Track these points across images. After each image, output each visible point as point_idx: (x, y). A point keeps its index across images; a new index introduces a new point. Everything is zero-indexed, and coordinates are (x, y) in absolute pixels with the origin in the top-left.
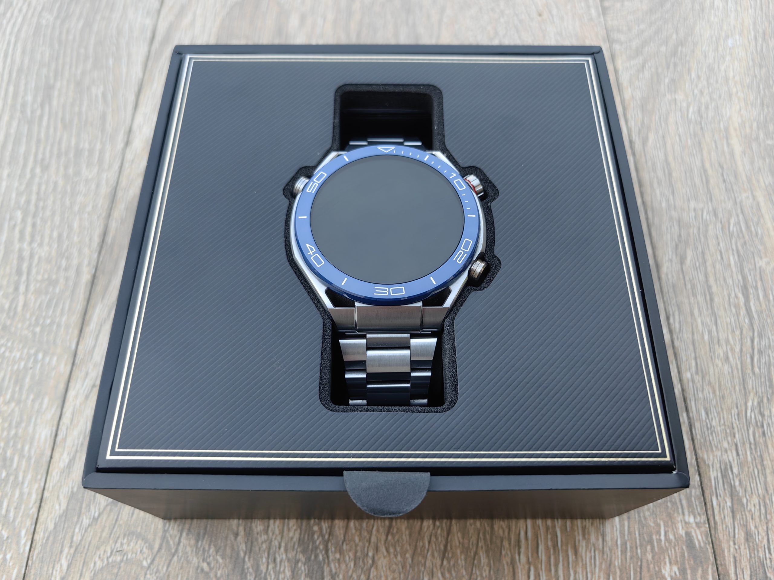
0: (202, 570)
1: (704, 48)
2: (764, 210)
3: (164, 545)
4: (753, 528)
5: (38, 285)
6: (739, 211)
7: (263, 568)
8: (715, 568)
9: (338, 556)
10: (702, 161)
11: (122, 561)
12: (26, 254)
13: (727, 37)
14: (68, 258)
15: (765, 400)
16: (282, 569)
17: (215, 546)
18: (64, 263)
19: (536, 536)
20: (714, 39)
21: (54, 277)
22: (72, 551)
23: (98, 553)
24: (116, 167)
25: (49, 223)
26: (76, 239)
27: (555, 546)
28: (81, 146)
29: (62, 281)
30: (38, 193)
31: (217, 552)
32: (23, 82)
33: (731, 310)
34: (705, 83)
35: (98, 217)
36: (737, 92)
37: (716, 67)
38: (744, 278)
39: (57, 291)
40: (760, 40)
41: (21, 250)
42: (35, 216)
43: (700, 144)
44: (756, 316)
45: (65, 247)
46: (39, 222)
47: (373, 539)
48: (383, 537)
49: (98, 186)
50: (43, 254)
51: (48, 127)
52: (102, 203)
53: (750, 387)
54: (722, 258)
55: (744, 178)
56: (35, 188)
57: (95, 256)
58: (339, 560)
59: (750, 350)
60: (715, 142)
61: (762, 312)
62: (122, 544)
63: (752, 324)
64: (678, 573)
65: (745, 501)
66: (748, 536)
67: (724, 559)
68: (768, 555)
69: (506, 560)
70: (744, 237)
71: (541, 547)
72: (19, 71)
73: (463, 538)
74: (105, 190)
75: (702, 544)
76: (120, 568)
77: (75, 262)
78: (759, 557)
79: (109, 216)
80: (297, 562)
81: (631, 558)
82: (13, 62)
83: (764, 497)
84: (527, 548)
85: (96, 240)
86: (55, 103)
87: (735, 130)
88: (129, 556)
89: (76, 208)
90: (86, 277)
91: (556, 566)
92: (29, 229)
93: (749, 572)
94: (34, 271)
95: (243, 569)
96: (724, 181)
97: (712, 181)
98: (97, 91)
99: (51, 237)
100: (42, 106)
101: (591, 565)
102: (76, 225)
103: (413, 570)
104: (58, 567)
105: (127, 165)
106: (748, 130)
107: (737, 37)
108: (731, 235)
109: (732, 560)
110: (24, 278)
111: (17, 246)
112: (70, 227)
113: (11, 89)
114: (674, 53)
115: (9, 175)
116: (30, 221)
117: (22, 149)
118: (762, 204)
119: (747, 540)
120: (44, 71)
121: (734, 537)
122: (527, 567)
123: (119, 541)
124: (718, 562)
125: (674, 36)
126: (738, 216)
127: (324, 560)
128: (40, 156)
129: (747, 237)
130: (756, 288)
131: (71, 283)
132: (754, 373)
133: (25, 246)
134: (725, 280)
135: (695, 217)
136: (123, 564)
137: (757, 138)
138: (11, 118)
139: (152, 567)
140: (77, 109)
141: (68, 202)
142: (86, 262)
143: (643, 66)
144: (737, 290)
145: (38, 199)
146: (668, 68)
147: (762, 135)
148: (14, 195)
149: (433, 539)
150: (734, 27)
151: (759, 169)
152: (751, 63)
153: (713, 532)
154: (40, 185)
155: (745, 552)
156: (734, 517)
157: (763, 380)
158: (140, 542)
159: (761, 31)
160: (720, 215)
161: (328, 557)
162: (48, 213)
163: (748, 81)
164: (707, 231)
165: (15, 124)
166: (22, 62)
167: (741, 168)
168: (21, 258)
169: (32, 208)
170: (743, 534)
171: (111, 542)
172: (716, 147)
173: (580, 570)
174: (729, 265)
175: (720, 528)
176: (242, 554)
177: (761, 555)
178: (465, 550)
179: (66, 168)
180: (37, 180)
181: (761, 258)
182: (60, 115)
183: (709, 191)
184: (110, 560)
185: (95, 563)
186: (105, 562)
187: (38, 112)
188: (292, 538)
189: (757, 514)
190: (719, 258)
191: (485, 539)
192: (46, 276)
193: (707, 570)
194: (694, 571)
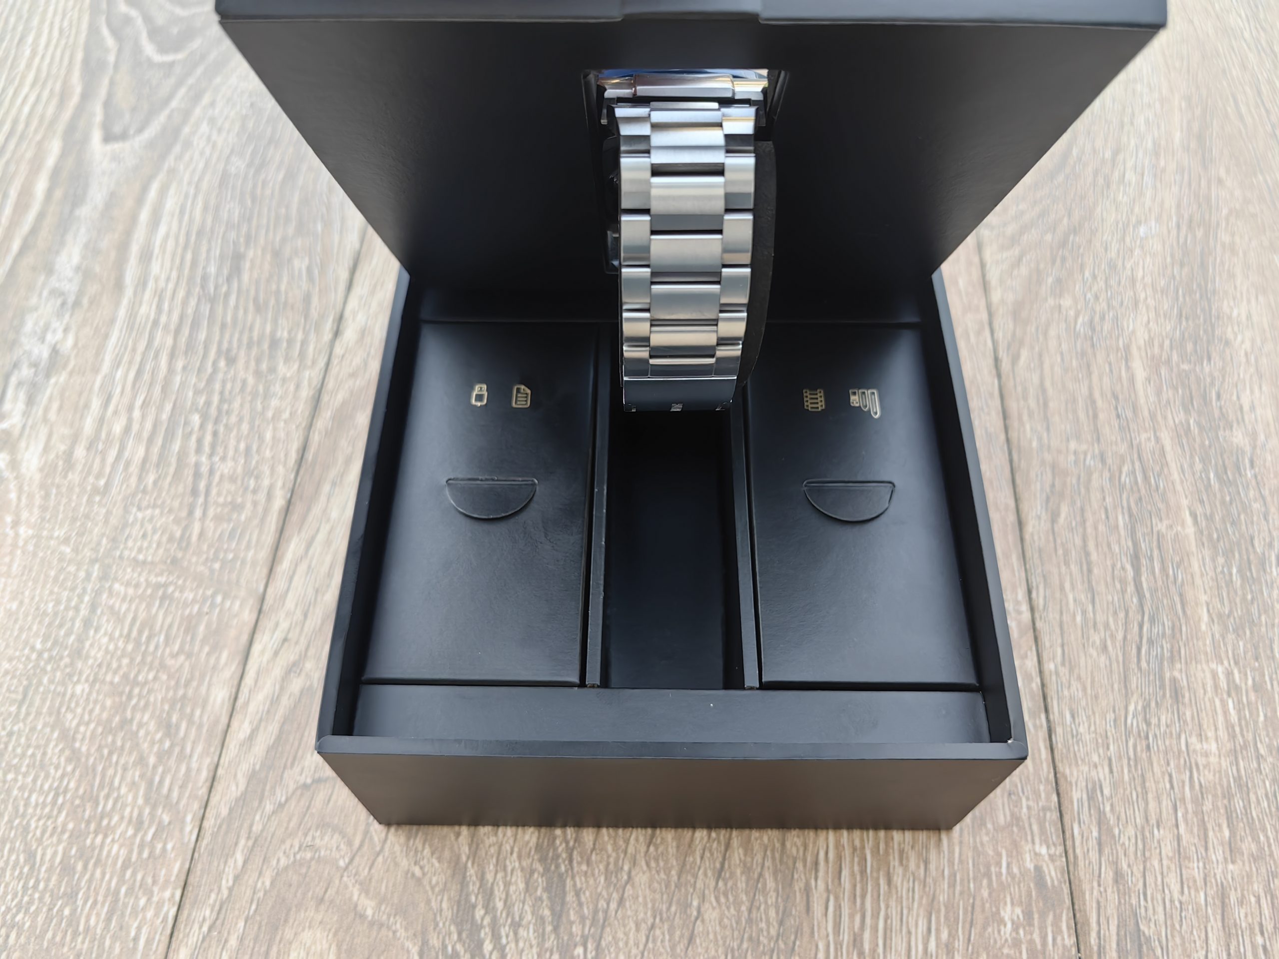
0: (413, 875)
1: (1105, 238)
2: (1169, 456)
3: (367, 841)
4: (1125, 866)
5: (219, 510)
6: (1136, 456)
7: (489, 877)
8: (1071, 914)
9: (584, 867)
10: (1090, 388)
11: (312, 859)
12: (204, 469)
13: (1139, 222)
14: (257, 478)
15: (1153, 704)
16: (513, 880)
17: (431, 846)
18: (252, 483)
19: (839, 858)
20: (1120, 225)
21: (239, 500)
22: (250, 843)
23: (283, 847)
24: (322, 363)
25: (235, 432)
26: (268, 454)
27: (863, 872)
28: (279, 334)
29: (249, 505)
30: (222, 393)
31: (433, 854)
32: (204, 249)
33: (1114, 586)
34: (1102, 284)
35: (297, 427)
36: (1146, 298)
37: (1120, 264)
38: (1136, 544)
39: (243, 518)
40: (1184, 229)
41: (197, 465)
42: (217, 421)
43: (1089, 366)
44: (1148, 595)
45: (254, 462)
46: (221, 429)
47: (631, 849)
48: (643, 849)
49: (298, 387)
50: (226, 471)
51: (236, 307)
52: (303, 408)
53: (1134, 686)
54: (1107, 517)
55: (1146, 413)
56: (217, 386)
57: (292, 476)
58: (586, 873)
59: (1137, 638)
60: (1110, 364)
61: (1156, 590)
62: (314, 838)
63: (1141, 605)
64: (1021, 917)
65: (1116, 831)
66: (1118, 876)
67: (1084, 904)
68: (1142, 902)
69: (798, 886)
70: (1139, 491)
71: (845, 873)
72: (200, 233)
73: (745, 855)
74: (306, 393)
75: (1056, 883)
76: (309, 867)
77: (266, 482)
78: (1131, 905)
79: (310, 426)
80: (532, 872)
81: (961, 893)
82: (191, 221)
83: (1143, 828)
84: (827, 872)
85: (293, 456)
86: (246, 277)
87: (1139, 348)
88: (322, 853)
89: (270, 414)
90: (279, 502)
91: (863, 897)
92: (208, 439)
93: (1116, 922)
94: (214, 491)
95: (464, 877)
96: (1118, 416)
97: (1101, 416)
98: (300, 264)
99: (236, 450)
100: (229, 280)
101: (908, 899)
102: (268, 435)
103: (680, 890)
104: (231, 862)
105: (335, 361)
106: (1156, 350)
107: (1153, 223)
108: (1122, 488)
109: (1094, 905)
110: (201, 500)
111: (192, 459)
112: (261, 439)
113: (189, 256)
114: (1063, 244)
115: (184, 368)
116: (210, 427)
117: (202, 336)
118: (1168, 448)
119: (1116, 882)
120: (233, 235)
121: (1100, 876)
122: (825, 895)
123: (311, 833)
124: (1076, 907)
125: (1065, 221)
126: (1133, 463)
127: (567, 871)
128: (225, 345)
129: (1143, 491)
130: (1151, 559)
131: (260, 509)
132: (1140, 668)
133: (204, 459)
134: (1109, 545)
135: (1076, 462)
136: (313, 863)
137: (1168, 361)
138: (188, 294)
139: (350, 868)
140: (274, 287)
141: (259, 407)
142: (280, 484)
143: (1020, 259)
144: (1124, 559)
145: (222, 400)
146: (1054, 262)
147: (1175, 358)
148: (191, 394)
149: (707, 854)
150: (1150, 209)
151: (1168, 402)
152: (1169, 260)
153: (1071, 868)
154: (224, 382)
155: (1112, 896)
156: (1100, 852)
157: (1151, 678)
158: (336, 836)
159: (1186, 216)
160: (1109, 461)
161: (572, 868)
162: (233, 419)
163: (1162, 283)
164: (1089, 481)
165: (193, 302)
166: (204, 222)
167: (1142, 401)
168: (197, 475)
169: (213, 411)
170: (1111, 874)
171: (300, 834)
172: (1111, 371)
173: (893, 903)
174: (1117, 527)
175: (1081, 863)
176: (464, 858)
177: (1134, 902)
178: (747, 870)
179: (258, 361)
180: (220, 376)
181: (1161, 520)
182: (252, 292)
183: (1097, 431)
184: (298, 857)
185: (278, 860)
186: (292, 859)
187: (224, 289)
188: (528, 842)
189: (1132, 849)
190: (1103, 516)
191: (773, 858)
192: (229, 499)
193: (1061, 916)
194: (1043, 915)
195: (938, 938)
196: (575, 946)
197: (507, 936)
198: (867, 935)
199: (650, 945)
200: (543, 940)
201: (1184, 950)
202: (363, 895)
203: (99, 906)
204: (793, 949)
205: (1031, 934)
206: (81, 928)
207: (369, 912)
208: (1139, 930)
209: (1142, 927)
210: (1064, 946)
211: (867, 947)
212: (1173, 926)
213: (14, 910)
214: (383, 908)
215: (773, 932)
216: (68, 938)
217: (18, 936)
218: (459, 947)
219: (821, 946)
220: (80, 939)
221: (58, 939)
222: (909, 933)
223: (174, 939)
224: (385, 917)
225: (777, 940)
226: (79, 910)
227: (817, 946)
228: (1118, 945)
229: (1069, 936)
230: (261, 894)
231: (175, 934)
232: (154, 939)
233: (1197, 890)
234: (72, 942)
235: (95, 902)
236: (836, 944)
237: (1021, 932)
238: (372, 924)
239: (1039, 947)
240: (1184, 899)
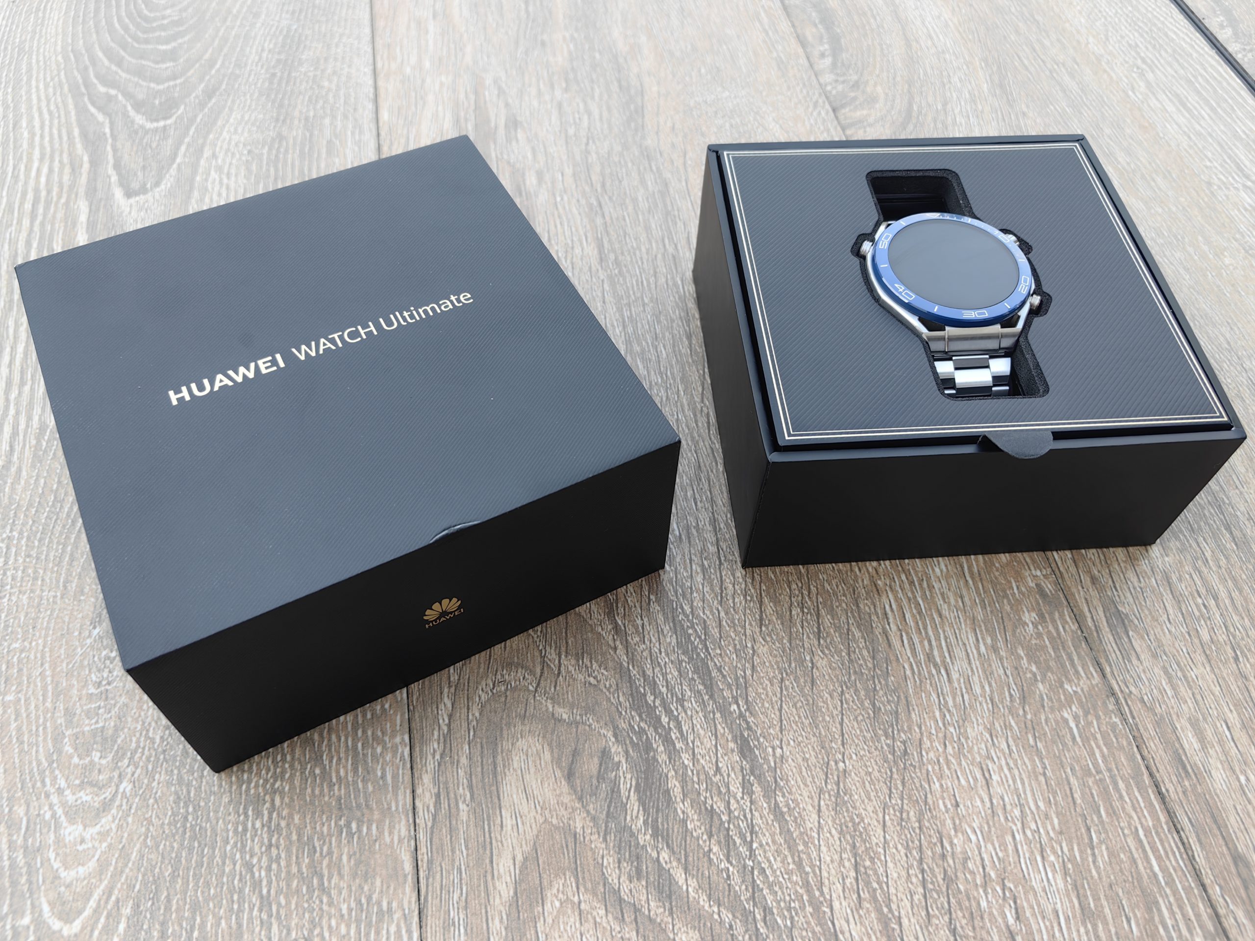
0: (590, 684)
3: (546, 669)
4: (1096, 573)
7: (649, 673)
8: (1070, 610)
9: (718, 651)
11: (507, 689)
16: (668, 671)
17: (596, 661)
19: (901, 608)
22: (453, 690)
23: (480, 688)
27: (920, 612)
31: (600, 666)
47: (748, 632)
48: (757, 630)
58: (721, 655)
62: (502, 676)
64: (1037, 618)
66: (1094, 580)
67: (1077, 602)
68: (1115, 593)
69: (878, 631)
71: (908, 616)
73: (833, 619)
75: (1054, 593)
76: (506, 697)
78: (1108, 596)
80: (680, 662)
81: (992, 612)
84: (895, 618)
88: (513, 685)
91: (925, 628)
93: (1101, 609)
95: (630, 677)
101: (956, 623)
103: (794, 652)
104: (442, 706)
109: (1084, 601)
119: (1093, 583)
121: (1081, 581)
122: (899, 633)
123: (499, 673)
124: (1072, 605)
127: (706, 656)
136: (508, 693)
139: (539, 690)
149: (805, 624)
153: (1061, 582)
155: (1094, 593)
156: (1077, 567)
158: (520, 670)
161: (710, 654)
170: (1088, 579)
171: (490, 675)
173: (947, 629)
175: (1066, 576)
176: (625, 664)
177: (1109, 593)
178: (838, 628)
184: (495, 691)
185: (480, 697)
186: (490, 694)
188: (670, 643)
191: (854, 617)
193: (1063, 612)
194: (1051, 614)
195: (985, 644)
196: (730, 705)
197: (677, 709)
198: (936, 653)
199: (785, 692)
200: (705, 706)
201: (1153, 617)
202: (556, 706)
203: (343, 761)
204: (888, 672)
205: (1048, 628)
206: (334, 780)
207: (565, 716)
208: (1118, 611)
209: (1120, 608)
210: (1072, 631)
211: (938, 660)
212: (1140, 603)
213: (272, 781)
214: (575, 711)
215: (870, 665)
216: (326, 790)
217: (282, 799)
218: (642, 725)
219: (906, 666)
220: (336, 787)
221: (317, 792)
222: (964, 644)
223: (415, 770)
224: (578, 717)
225: (874, 669)
226: (327, 767)
227: (904, 667)
228: (1107, 622)
229: (1073, 623)
230: (475, 723)
231: (415, 766)
232: (398, 774)
233: (1149, 578)
234: (330, 791)
235: (339, 759)
236: (916, 663)
237: (1040, 627)
238: (570, 724)
239: (1055, 635)
240: (1142, 585)
